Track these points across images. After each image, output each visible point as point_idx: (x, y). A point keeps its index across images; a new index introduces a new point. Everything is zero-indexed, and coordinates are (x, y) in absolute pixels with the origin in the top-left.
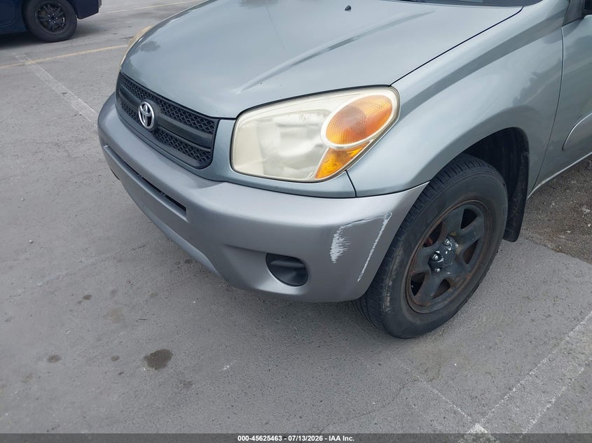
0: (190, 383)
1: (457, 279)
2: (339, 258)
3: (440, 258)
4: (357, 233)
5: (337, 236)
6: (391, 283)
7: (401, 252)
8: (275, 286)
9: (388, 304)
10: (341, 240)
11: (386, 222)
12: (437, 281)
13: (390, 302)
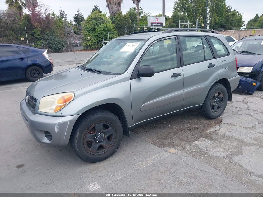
0: (25, 172)
1: (106, 146)
2: (58, 132)
3: (97, 138)
4: (62, 125)
5: (56, 126)
6: (77, 142)
7: (79, 133)
8: (46, 140)
9: (77, 148)
10: (57, 127)
11: (69, 123)
12: (98, 145)
13: (78, 147)
